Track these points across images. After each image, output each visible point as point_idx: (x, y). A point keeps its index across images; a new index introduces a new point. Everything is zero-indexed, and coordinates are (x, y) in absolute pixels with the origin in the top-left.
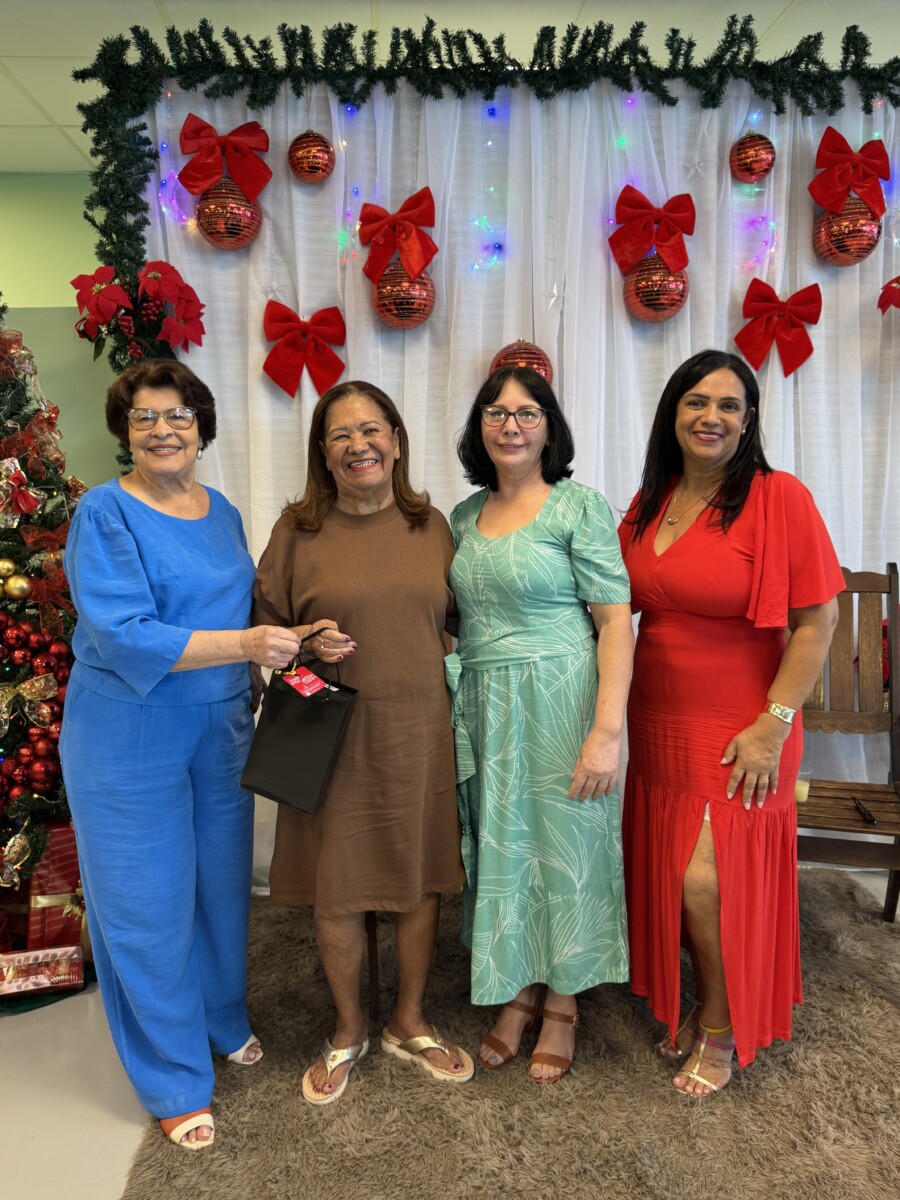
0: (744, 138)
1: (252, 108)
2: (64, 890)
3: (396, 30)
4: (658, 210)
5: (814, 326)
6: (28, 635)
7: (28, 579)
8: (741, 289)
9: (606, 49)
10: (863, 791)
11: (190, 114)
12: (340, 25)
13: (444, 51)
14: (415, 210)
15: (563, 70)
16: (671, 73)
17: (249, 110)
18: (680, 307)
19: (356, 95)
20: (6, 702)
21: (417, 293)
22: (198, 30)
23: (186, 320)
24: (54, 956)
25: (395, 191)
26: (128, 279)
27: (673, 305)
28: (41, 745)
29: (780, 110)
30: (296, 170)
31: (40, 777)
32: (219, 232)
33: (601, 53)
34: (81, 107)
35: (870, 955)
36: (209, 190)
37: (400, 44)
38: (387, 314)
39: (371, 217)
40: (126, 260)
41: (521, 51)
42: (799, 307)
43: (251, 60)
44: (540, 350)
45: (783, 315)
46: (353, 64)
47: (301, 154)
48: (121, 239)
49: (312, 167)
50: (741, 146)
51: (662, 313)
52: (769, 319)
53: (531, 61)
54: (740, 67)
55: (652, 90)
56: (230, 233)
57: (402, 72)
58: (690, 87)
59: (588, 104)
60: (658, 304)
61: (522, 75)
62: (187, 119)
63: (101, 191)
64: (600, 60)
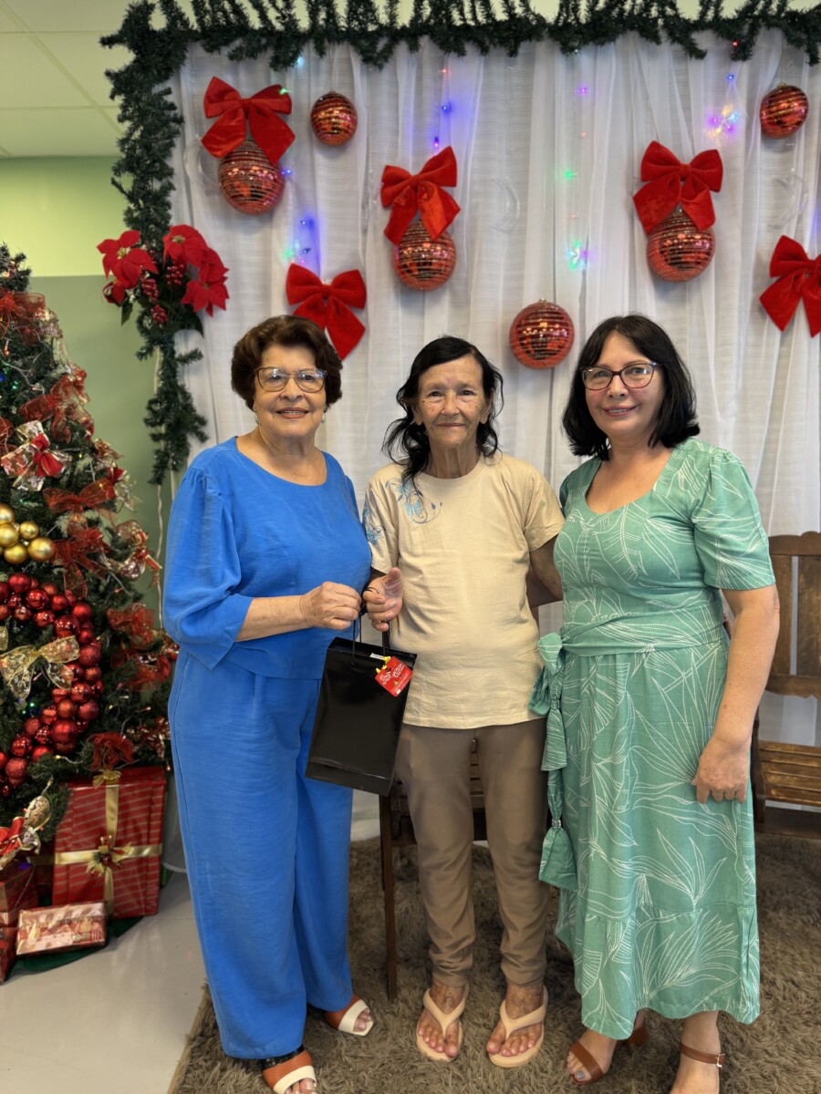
0: (775, 91)
1: (275, 70)
2: (88, 847)
4: (685, 167)
6: (51, 597)
7: (50, 542)
8: (765, 246)
11: (214, 78)
13: (467, 9)
14: (437, 170)
15: (587, 24)
16: (700, 25)
17: (273, 73)
18: (705, 266)
19: (378, 54)
20: (29, 664)
21: (439, 253)
23: (210, 284)
25: (417, 153)
26: (154, 245)
27: (699, 263)
29: (814, 60)
30: (317, 127)
31: (63, 737)
32: (242, 196)
33: (627, 7)
34: (108, 74)
36: (232, 153)
37: (423, 1)
38: (408, 275)
39: (392, 178)
40: (152, 226)
41: (547, 7)
43: (274, 22)
44: (560, 309)
45: (811, 274)
46: (376, 24)
47: (322, 115)
48: (148, 204)
49: (334, 129)
50: (772, 99)
51: (687, 272)
52: (797, 278)
53: (557, 15)
54: (773, 17)
55: (680, 41)
56: (253, 196)
57: (425, 30)
58: (720, 39)
59: (614, 58)
60: (681, 263)
61: (547, 29)
62: (211, 83)
63: (127, 157)
64: (626, 14)
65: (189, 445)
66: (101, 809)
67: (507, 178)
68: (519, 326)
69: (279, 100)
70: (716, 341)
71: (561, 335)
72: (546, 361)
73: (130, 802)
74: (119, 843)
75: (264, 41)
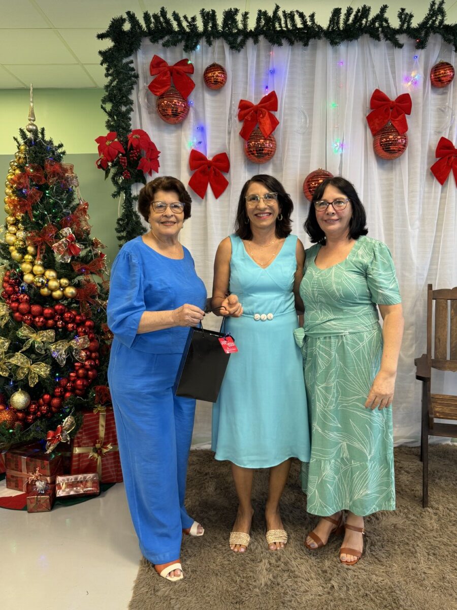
0: (438, 64)
1: (186, 52)
2: (90, 445)
3: (260, 11)
4: (393, 102)
6: (75, 316)
7: (75, 289)
8: (434, 142)
9: (367, 19)
11: (155, 55)
12: (231, 9)
13: (283, 22)
14: (268, 103)
15: (343, 29)
16: (400, 31)
17: (184, 52)
18: (403, 152)
19: (238, 45)
20: (64, 349)
21: (268, 145)
22: (160, 13)
23: (151, 160)
24: (85, 478)
25: (257, 93)
26: (122, 139)
27: (400, 150)
28: (81, 371)
30: (207, 80)
31: (80, 387)
32: (168, 115)
33: (364, 22)
34: (100, 52)
36: (164, 93)
37: (261, 18)
38: (252, 156)
39: (244, 106)
40: (121, 129)
41: (323, 21)
43: (185, 27)
44: (329, 173)
45: (456, 156)
46: (237, 29)
47: (210, 75)
48: (119, 118)
49: (214, 81)
50: (436, 69)
51: (394, 155)
52: (449, 158)
53: (328, 26)
54: (437, 28)
55: (390, 40)
57: (262, 32)
58: (410, 38)
59: (357, 48)
60: (391, 150)
61: (323, 33)
62: (154, 58)
63: (109, 94)
64: (363, 25)
66: (97, 425)
67: (302, 106)
68: (308, 182)
69: (187, 67)
70: (409, 190)
73: (111, 422)
74: (104, 445)
75: (180, 37)
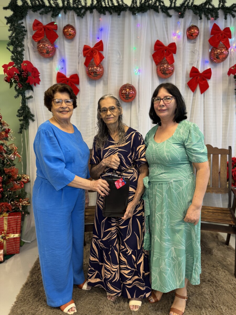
0: (191, 26)
1: (53, 18)
4: (166, 47)
5: (209, 80)
8: (189, 69)
9: (152, 1)
10: (221, 210)
11: (35, 19)
13: (106, 2)
14: (98, 47)
15: (139, 7)
16: (170, 8)
18: (172, 74)
19: (82, 14)
21: (99, 70)
23: (35, 77)
25: (93, 42)
26: (19, 66)
27: (170, 73)
29: (201, 18)
30: (64, 34)
32: (43, 53)
33: (150, 2)
34: (6, 17)
35: (222, 256)
36: (40, 40)
38: (90, 75)
39: (86, 49)
40: (18, 61)
41: (128, 2)
42: (205, 75)
43: (52, 4)
44: (133, 86)
45: (201, 77)
46: (81, 5)
47: (66, 30)
48: (17, 55)
49: (69, 34)
50: (190, 28)
51: (167, 76)
52: (197, 78)
53: (131, 4)
54: (190, 6)
55: (165, 12)
56: (47, 53)
57: (95, 8)
58: (175, 12)
59: (147, 17)
60: (166, 73)
61: (128, 8)
62: (35, 21)
63: (12, 41)
64: (150, 5)
65: (29, 122)
66: (3, 224)
67: (118, 49)
68: (121, 90)
69: (54, 26)
71: (133, 93)
72: (129, 100)
73: (11, 222)
74: (8, 233)
